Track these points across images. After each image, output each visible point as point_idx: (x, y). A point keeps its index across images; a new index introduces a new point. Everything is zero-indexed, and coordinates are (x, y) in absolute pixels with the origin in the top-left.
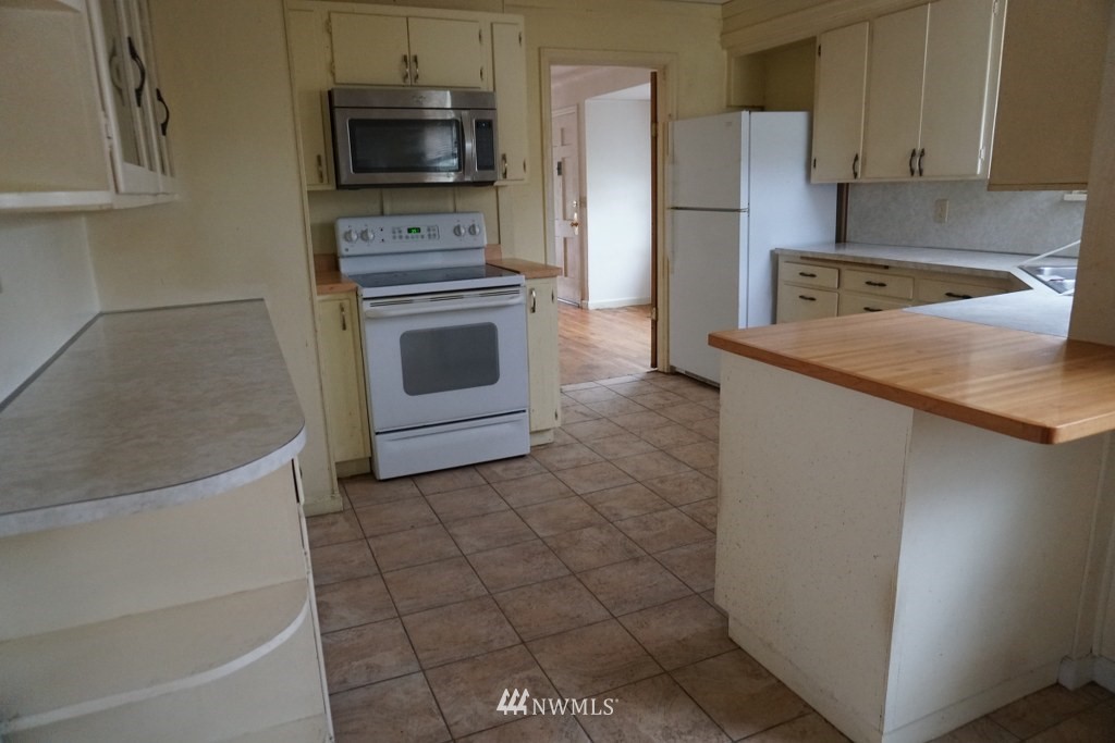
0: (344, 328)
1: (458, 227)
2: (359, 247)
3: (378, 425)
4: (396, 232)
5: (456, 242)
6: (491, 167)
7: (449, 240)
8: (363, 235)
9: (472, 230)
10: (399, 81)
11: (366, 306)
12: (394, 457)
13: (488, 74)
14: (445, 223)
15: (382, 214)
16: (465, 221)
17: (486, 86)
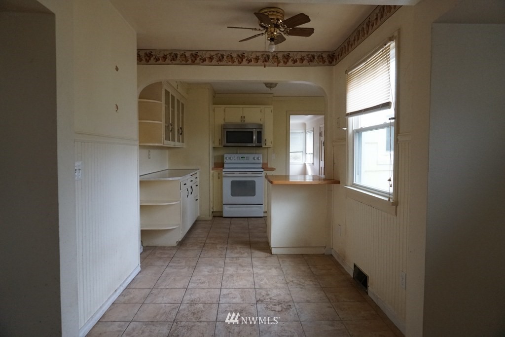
0: (219, 178)
1: (254, 158)
2: (229, 161)
3: (224, 202)
4: (238, 158)
5: (253, 161)
6: (261, 142)
7: (251, 160)
8: (230, 158)
9: (258, 158)
10: (239, 122)
11: (223, 173)
12: (228, 211)
13: (262, 120)
14: (251, 156)
15: (237, 153)
16: (256, 156)
17: (262, 123)
